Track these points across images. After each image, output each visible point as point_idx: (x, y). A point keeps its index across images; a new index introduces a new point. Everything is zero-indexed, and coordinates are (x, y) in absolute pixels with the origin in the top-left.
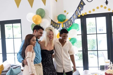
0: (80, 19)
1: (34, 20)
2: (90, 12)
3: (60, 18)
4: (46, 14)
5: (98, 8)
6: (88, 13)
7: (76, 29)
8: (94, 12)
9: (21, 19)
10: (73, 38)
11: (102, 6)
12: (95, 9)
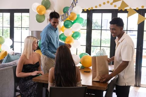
0: (86, 14)
1: (38, 10)
2: (96, 7)
3: (65, 10)
4: (51, 6)
5: (104, 3)
6: (94, 8)
7: (81, 23)
8: (100, 7)
9: (29, 9)
10: (77, 32)
11: (108, 2)
12: (101, 4)
